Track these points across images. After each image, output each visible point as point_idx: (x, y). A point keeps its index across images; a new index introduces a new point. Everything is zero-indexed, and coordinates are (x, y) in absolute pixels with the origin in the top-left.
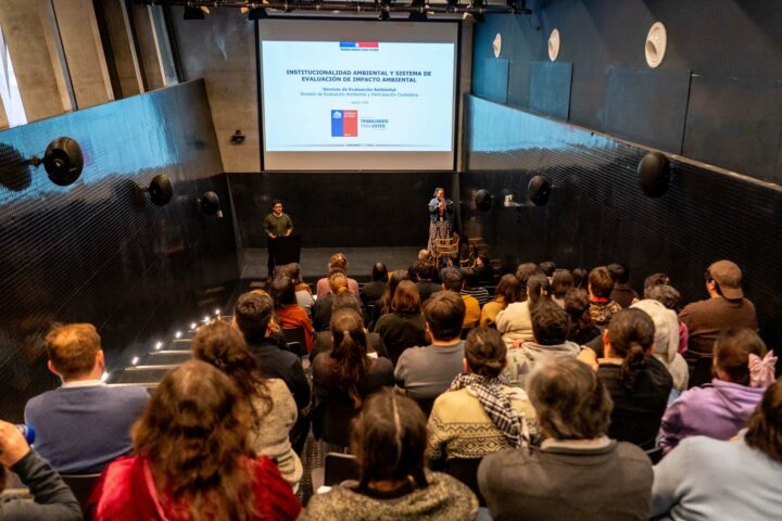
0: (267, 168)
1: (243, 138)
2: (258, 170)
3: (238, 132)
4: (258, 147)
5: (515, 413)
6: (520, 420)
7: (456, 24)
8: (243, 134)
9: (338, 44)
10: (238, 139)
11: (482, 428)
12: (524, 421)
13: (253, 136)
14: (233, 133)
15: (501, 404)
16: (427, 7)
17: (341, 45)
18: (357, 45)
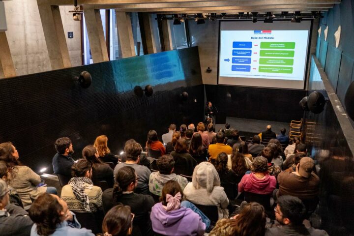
0: (220, 83)
1: (211, 70)
2: (216, 84)
3: (209, 68)
4: (216, 74)
5: (85, 194)
6: (86, 197)
7: (310, 21)
8: (211, 69)
9: (253, 31)
10: (209, 71)
11: (72, 199)
12: (88, 197)
13: (215, 70)
14: (207, 68)
15: (79, 190)
16: (274, 16)
17: (255, 32)
18: (262, 32)
